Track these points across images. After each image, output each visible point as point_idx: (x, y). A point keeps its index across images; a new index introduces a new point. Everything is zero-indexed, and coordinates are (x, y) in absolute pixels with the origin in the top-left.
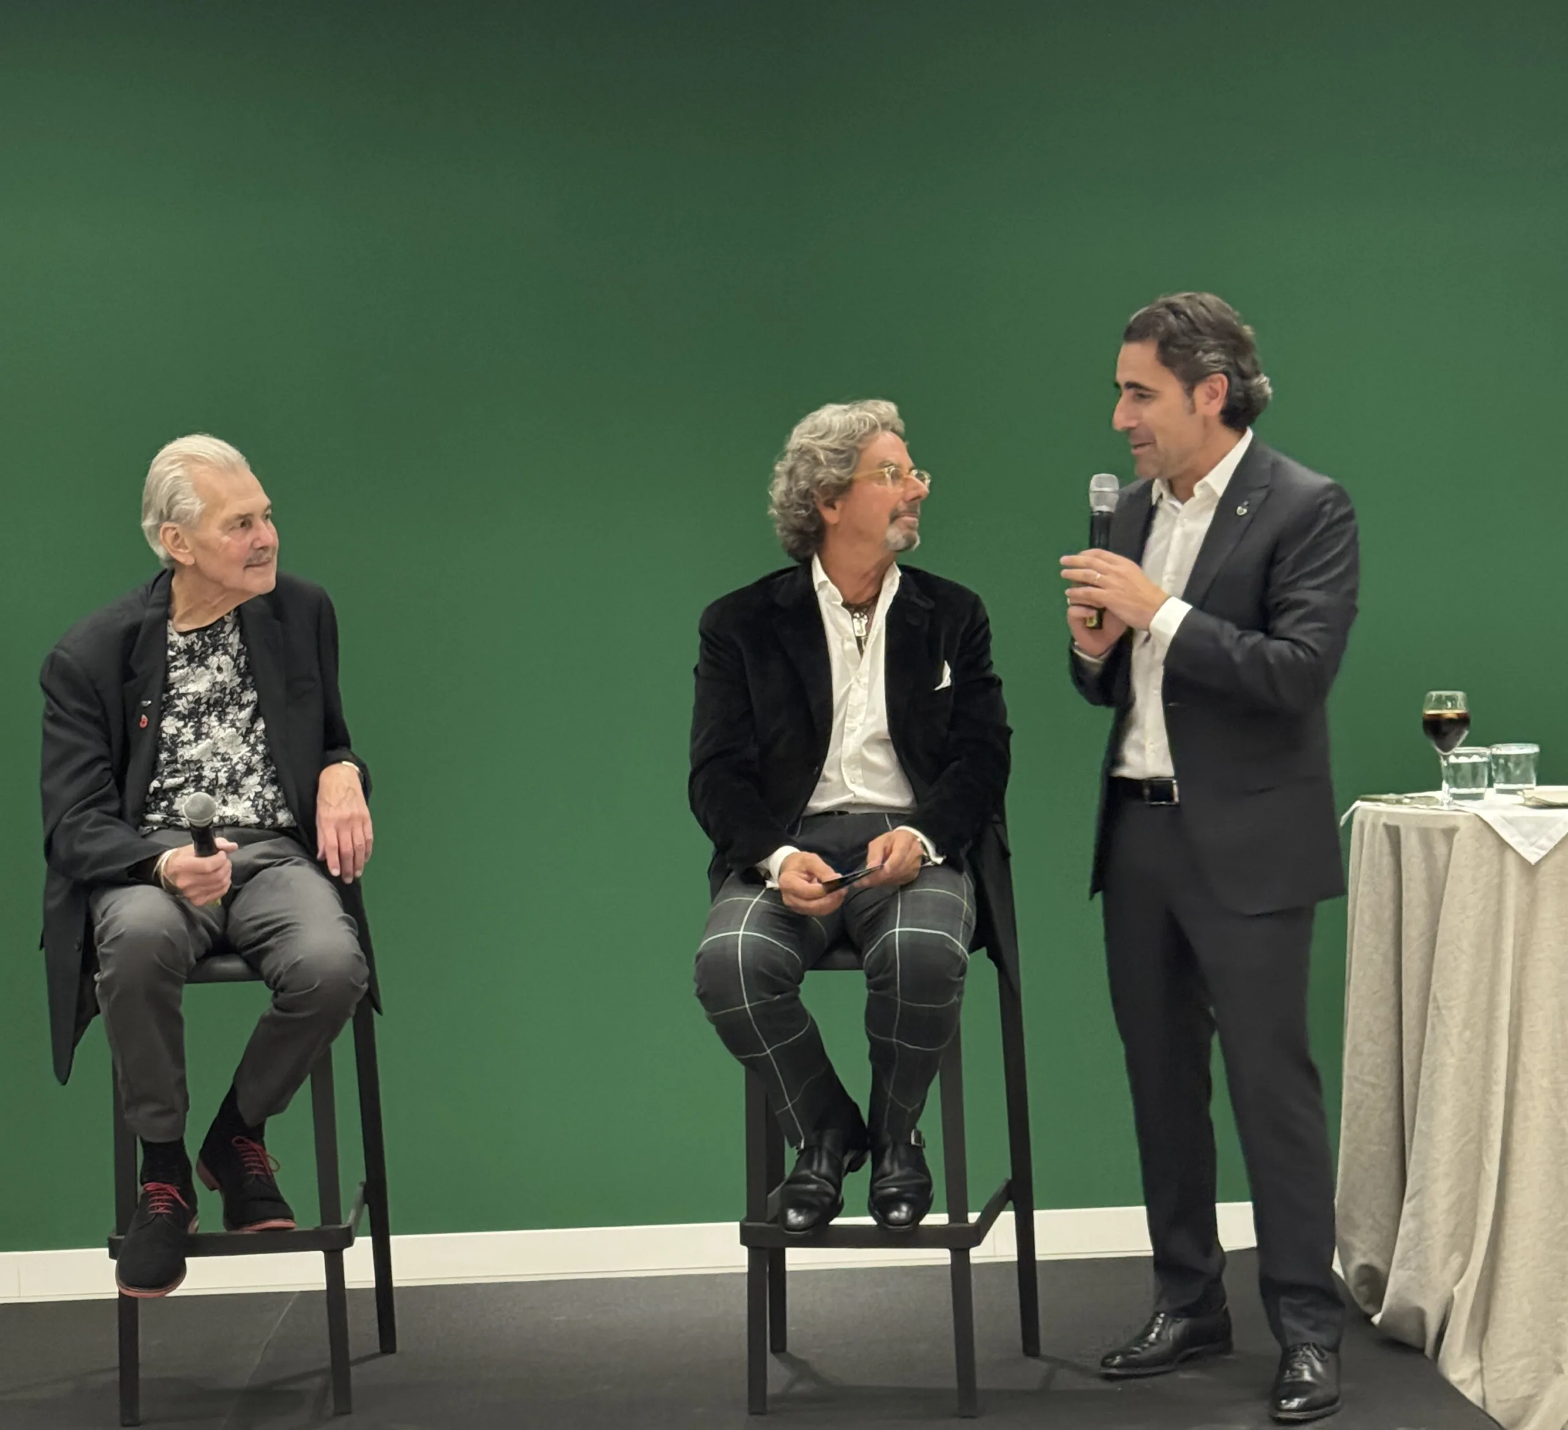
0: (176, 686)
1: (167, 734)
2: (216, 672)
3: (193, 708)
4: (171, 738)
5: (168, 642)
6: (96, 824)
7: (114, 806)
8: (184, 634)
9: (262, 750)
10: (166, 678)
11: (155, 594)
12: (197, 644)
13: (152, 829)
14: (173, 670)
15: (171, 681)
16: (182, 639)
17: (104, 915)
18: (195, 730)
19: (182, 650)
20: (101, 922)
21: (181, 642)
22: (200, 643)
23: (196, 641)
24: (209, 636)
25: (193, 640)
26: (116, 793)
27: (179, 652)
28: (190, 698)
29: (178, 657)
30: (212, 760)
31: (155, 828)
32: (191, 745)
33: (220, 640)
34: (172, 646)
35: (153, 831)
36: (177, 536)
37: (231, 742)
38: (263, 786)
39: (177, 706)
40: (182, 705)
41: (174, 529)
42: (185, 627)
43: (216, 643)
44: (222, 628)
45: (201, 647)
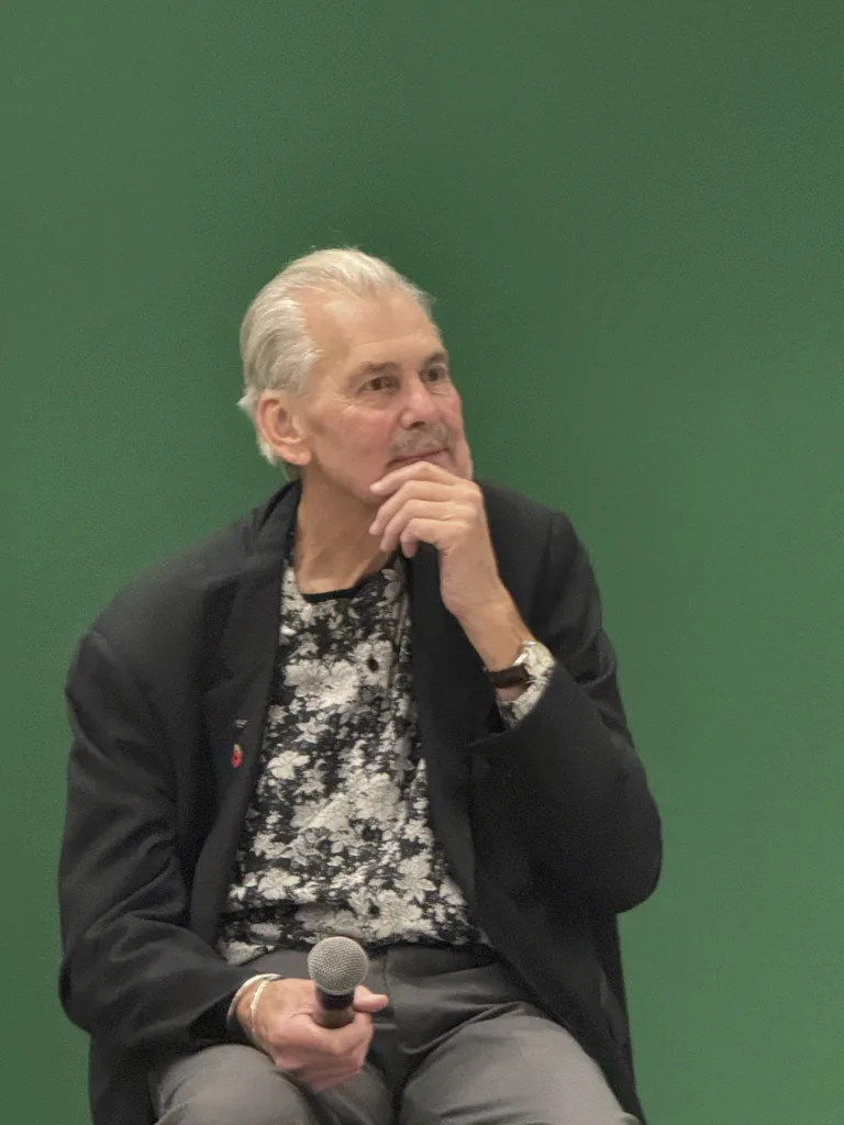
0: (300, 694)
1: (276, 779)
2: (365, 668)
3: (328, 732)
4: (284, 787)
5: (284, 612)
8: (313, 599)
10: (279, 677)
12: (335, 619)
14: (293, 661)
15: (290, 682)
16: (309, 607)
18: (326, 775)
19: (306, 626)
21: (307, 612)
22: (340, 618)
23: (334, 614)
24: (357, 608)
25: (327, 612)
27: (301, 631)
29: (301, 637)
30: (347, 832)
32: (317, 801)
33: (377, 614)
34: (290, 618)
37: (381, 800)
39: (301, 732)
40: (310, 732)
42: (322, 586)
43: (369, 619)
44: (381, 591)
45: (340, 626)
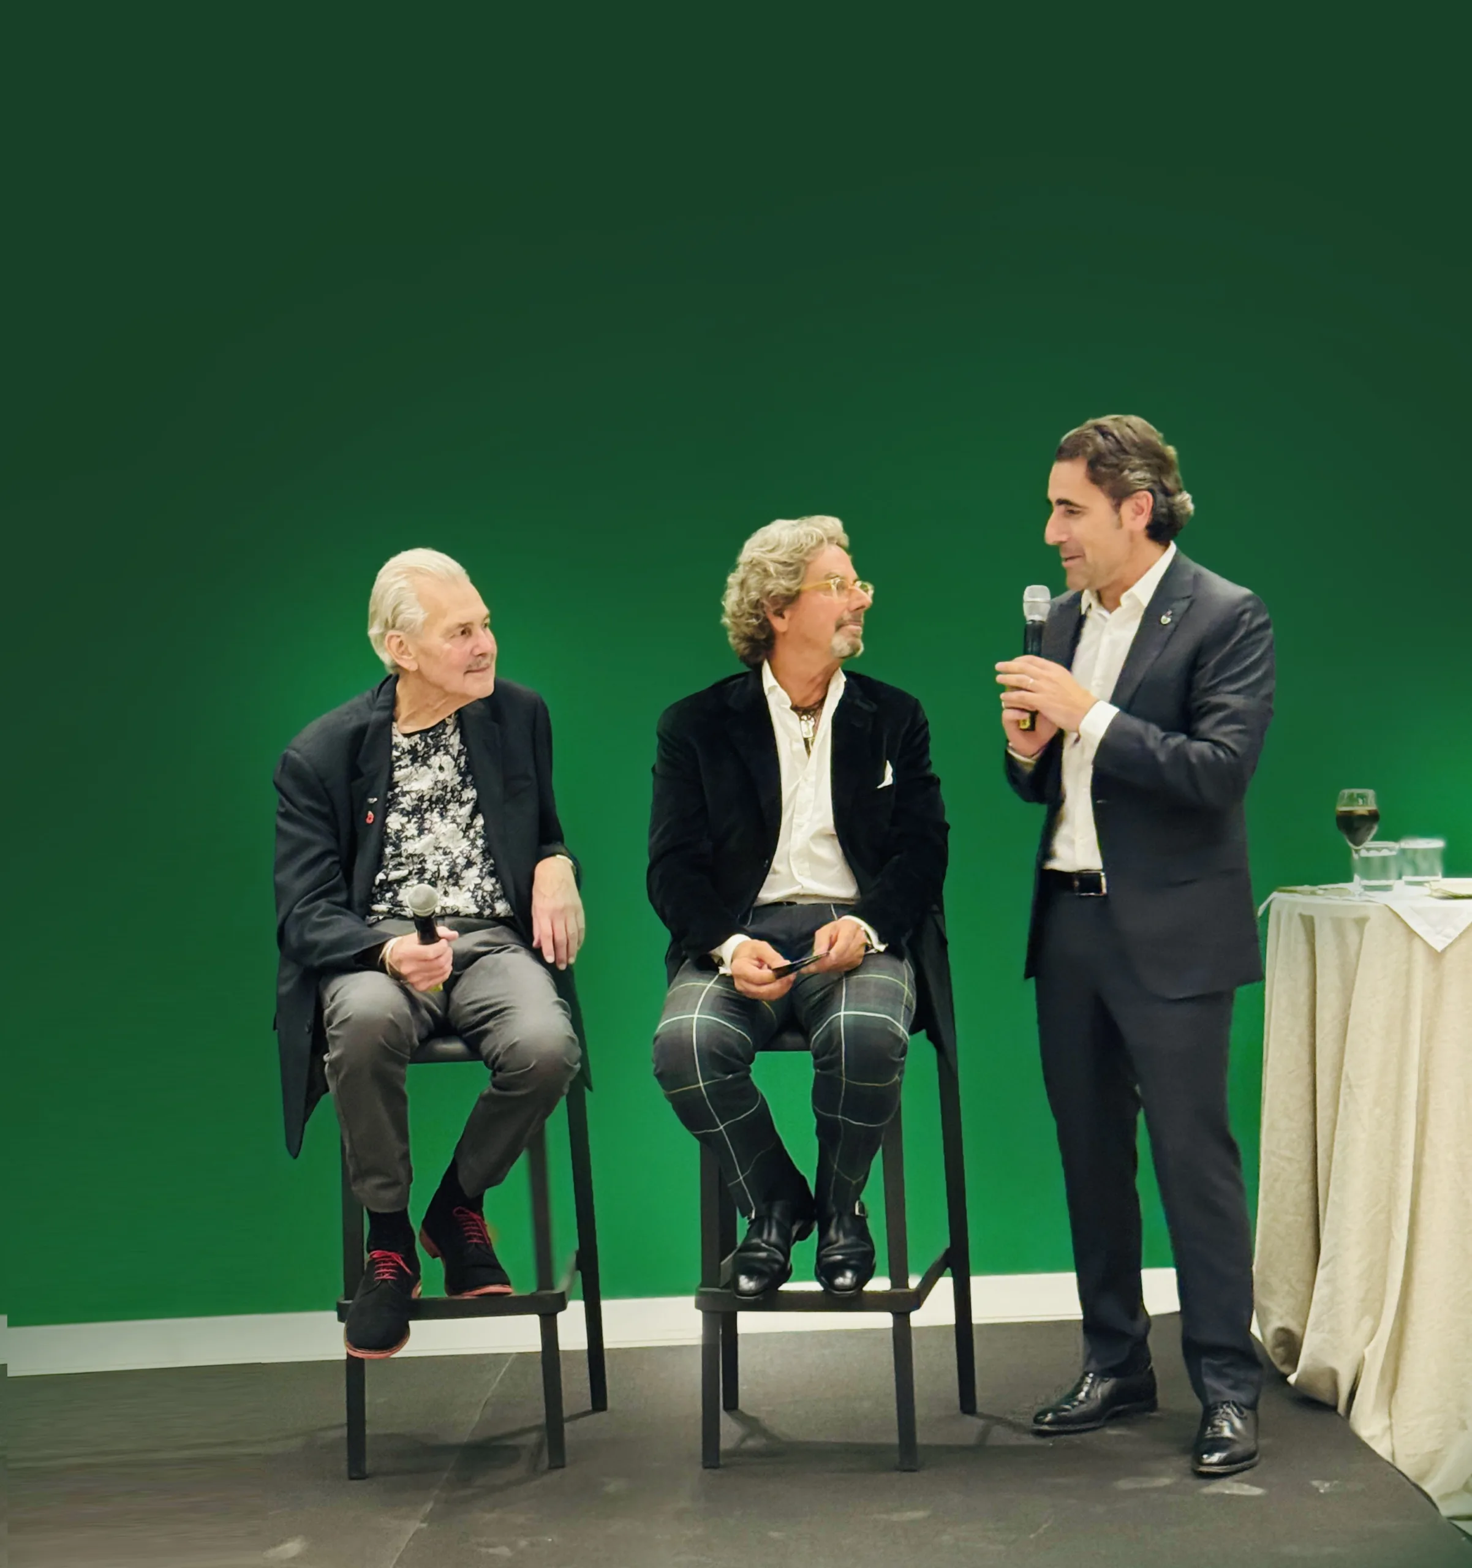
0: (400, 784)
1: (392, 829)
2: (437, 771)
3: (417, 805)
4: (396, 833)
5: (393, 743)
6: (324, 914)
7: (342, 897)
8: (408, 736)
9: (482, 845)
10: (391, 777)
11: (381, 698)
12: (420, 745)
13: (378, 918)
14: (397, 769)
15: (395, 780)
16: (406, 740)
17: (332, 999)
18: (418, 826)
19: (406, 750)
20: (330, 1006)
21: (405, 743)
22: (423, 744)
23: (419, 742)
24: (432, 737)
25: (416, 741)
26: (344, 884)
27: (403, 753)
28: (414, 795)
29: (403, 757)
30: (434, 854)
31: (381, 917)
32: (414, 839)
33: (442, 741)
34: (396, 747)
35: (379, 920)
36: (401, 643)
37: (452, 837)
38: (482, 878)
39: (401, 803)
40: (406, 802)
41: (399, 637)
42: (409, 729)
43: (438, 744)
44: (444, 730)
45: (423, 748)
